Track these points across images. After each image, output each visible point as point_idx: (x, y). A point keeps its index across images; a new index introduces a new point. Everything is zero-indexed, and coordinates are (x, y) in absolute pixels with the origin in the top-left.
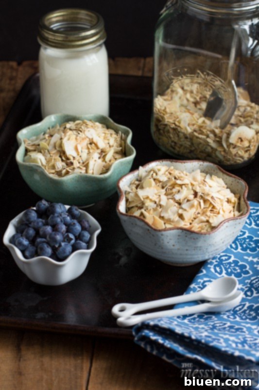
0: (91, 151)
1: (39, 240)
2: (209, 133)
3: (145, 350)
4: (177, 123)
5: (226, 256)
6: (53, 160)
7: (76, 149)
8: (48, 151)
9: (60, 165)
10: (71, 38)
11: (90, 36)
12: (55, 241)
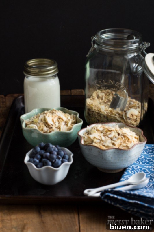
0: (60, 122)
1: (44, 159)
2: (116, 114)
3: (107, 203)
4: (99, 110)
5: (135, 166)
6: (42, 127)
7: (53, 121)
8: (38, 123)
9: (45, 129)
10: (43, 70)
11: (52, 69)
12: (53, 158)
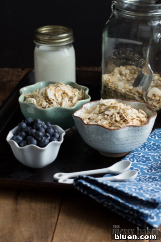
0: (64, 97)
2: (135, 92)
4: (116, 87)
5: (137, 153)
6: (41, 101)
7: (55, 95)
8: (38, 97)
9: (45, 104)
10: (54, 38)
11: (65, 38)
12: (39, 136)
